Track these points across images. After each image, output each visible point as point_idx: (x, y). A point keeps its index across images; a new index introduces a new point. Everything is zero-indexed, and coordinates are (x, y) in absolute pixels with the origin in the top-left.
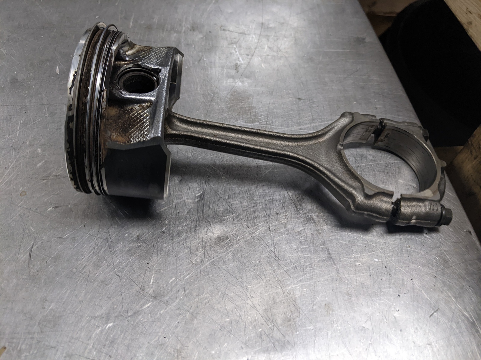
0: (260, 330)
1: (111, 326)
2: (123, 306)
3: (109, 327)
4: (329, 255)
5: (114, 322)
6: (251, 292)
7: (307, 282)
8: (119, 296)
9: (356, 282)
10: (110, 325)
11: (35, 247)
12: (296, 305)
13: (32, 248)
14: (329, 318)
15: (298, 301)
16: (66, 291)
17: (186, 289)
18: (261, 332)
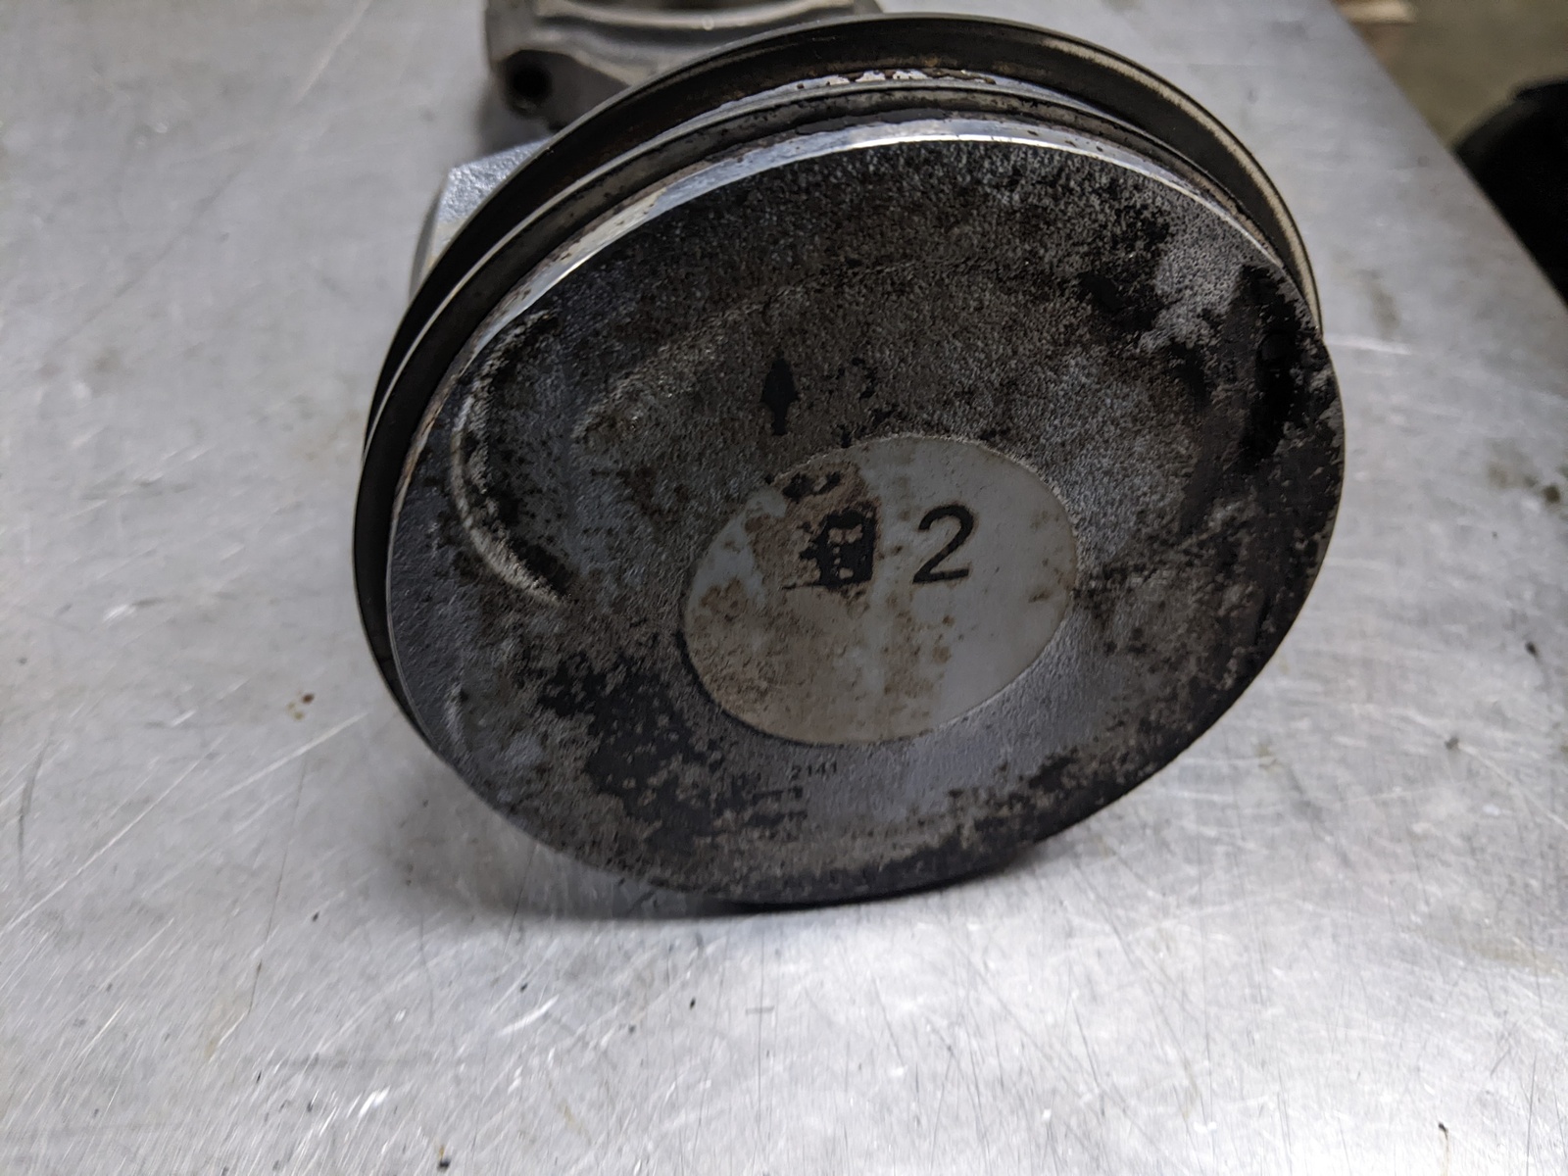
0: (1047, 1114)
1: (382, 1105)
2: (431, 1014)
3: (372, 1114)
4: (1295, 795)
5: (394, 1084)
6: (985, 951)
7: (1222, 903)
8: (412, 969)
9: (1427, 903)
10: (377, 1098)
11: (47, 765)
12: (1188, 1007)
13: (38, 764)
14: (1337, 1057)
15: (1196, 992)
16: (179, 945)
17: (705, 939)
18: (1049, 1126)
